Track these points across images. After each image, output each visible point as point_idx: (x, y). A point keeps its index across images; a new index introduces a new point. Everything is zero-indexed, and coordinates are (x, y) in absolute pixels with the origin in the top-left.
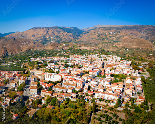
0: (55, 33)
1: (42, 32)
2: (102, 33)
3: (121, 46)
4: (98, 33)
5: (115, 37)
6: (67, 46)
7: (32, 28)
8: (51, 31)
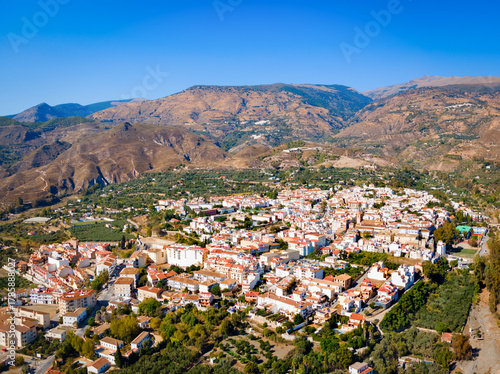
0: (270, 109)
1: (224, 105)
2: (422, 108)
3: (473, 153)
4: (409, 109)
5: (462, 123)
6: (293, 155)
7: (191, 89)
8: (255, 101)
